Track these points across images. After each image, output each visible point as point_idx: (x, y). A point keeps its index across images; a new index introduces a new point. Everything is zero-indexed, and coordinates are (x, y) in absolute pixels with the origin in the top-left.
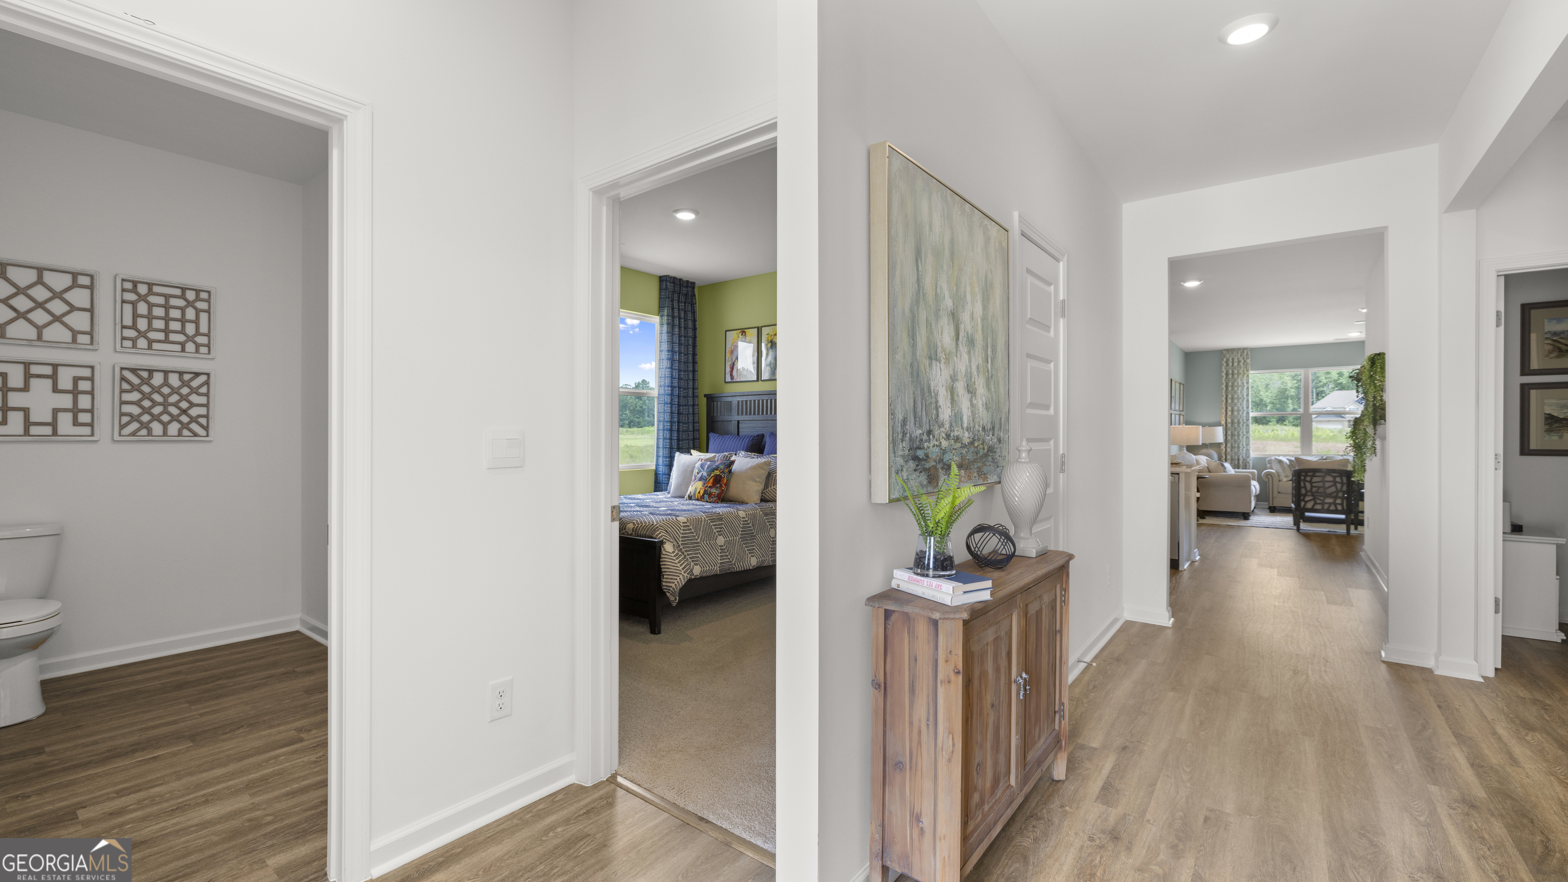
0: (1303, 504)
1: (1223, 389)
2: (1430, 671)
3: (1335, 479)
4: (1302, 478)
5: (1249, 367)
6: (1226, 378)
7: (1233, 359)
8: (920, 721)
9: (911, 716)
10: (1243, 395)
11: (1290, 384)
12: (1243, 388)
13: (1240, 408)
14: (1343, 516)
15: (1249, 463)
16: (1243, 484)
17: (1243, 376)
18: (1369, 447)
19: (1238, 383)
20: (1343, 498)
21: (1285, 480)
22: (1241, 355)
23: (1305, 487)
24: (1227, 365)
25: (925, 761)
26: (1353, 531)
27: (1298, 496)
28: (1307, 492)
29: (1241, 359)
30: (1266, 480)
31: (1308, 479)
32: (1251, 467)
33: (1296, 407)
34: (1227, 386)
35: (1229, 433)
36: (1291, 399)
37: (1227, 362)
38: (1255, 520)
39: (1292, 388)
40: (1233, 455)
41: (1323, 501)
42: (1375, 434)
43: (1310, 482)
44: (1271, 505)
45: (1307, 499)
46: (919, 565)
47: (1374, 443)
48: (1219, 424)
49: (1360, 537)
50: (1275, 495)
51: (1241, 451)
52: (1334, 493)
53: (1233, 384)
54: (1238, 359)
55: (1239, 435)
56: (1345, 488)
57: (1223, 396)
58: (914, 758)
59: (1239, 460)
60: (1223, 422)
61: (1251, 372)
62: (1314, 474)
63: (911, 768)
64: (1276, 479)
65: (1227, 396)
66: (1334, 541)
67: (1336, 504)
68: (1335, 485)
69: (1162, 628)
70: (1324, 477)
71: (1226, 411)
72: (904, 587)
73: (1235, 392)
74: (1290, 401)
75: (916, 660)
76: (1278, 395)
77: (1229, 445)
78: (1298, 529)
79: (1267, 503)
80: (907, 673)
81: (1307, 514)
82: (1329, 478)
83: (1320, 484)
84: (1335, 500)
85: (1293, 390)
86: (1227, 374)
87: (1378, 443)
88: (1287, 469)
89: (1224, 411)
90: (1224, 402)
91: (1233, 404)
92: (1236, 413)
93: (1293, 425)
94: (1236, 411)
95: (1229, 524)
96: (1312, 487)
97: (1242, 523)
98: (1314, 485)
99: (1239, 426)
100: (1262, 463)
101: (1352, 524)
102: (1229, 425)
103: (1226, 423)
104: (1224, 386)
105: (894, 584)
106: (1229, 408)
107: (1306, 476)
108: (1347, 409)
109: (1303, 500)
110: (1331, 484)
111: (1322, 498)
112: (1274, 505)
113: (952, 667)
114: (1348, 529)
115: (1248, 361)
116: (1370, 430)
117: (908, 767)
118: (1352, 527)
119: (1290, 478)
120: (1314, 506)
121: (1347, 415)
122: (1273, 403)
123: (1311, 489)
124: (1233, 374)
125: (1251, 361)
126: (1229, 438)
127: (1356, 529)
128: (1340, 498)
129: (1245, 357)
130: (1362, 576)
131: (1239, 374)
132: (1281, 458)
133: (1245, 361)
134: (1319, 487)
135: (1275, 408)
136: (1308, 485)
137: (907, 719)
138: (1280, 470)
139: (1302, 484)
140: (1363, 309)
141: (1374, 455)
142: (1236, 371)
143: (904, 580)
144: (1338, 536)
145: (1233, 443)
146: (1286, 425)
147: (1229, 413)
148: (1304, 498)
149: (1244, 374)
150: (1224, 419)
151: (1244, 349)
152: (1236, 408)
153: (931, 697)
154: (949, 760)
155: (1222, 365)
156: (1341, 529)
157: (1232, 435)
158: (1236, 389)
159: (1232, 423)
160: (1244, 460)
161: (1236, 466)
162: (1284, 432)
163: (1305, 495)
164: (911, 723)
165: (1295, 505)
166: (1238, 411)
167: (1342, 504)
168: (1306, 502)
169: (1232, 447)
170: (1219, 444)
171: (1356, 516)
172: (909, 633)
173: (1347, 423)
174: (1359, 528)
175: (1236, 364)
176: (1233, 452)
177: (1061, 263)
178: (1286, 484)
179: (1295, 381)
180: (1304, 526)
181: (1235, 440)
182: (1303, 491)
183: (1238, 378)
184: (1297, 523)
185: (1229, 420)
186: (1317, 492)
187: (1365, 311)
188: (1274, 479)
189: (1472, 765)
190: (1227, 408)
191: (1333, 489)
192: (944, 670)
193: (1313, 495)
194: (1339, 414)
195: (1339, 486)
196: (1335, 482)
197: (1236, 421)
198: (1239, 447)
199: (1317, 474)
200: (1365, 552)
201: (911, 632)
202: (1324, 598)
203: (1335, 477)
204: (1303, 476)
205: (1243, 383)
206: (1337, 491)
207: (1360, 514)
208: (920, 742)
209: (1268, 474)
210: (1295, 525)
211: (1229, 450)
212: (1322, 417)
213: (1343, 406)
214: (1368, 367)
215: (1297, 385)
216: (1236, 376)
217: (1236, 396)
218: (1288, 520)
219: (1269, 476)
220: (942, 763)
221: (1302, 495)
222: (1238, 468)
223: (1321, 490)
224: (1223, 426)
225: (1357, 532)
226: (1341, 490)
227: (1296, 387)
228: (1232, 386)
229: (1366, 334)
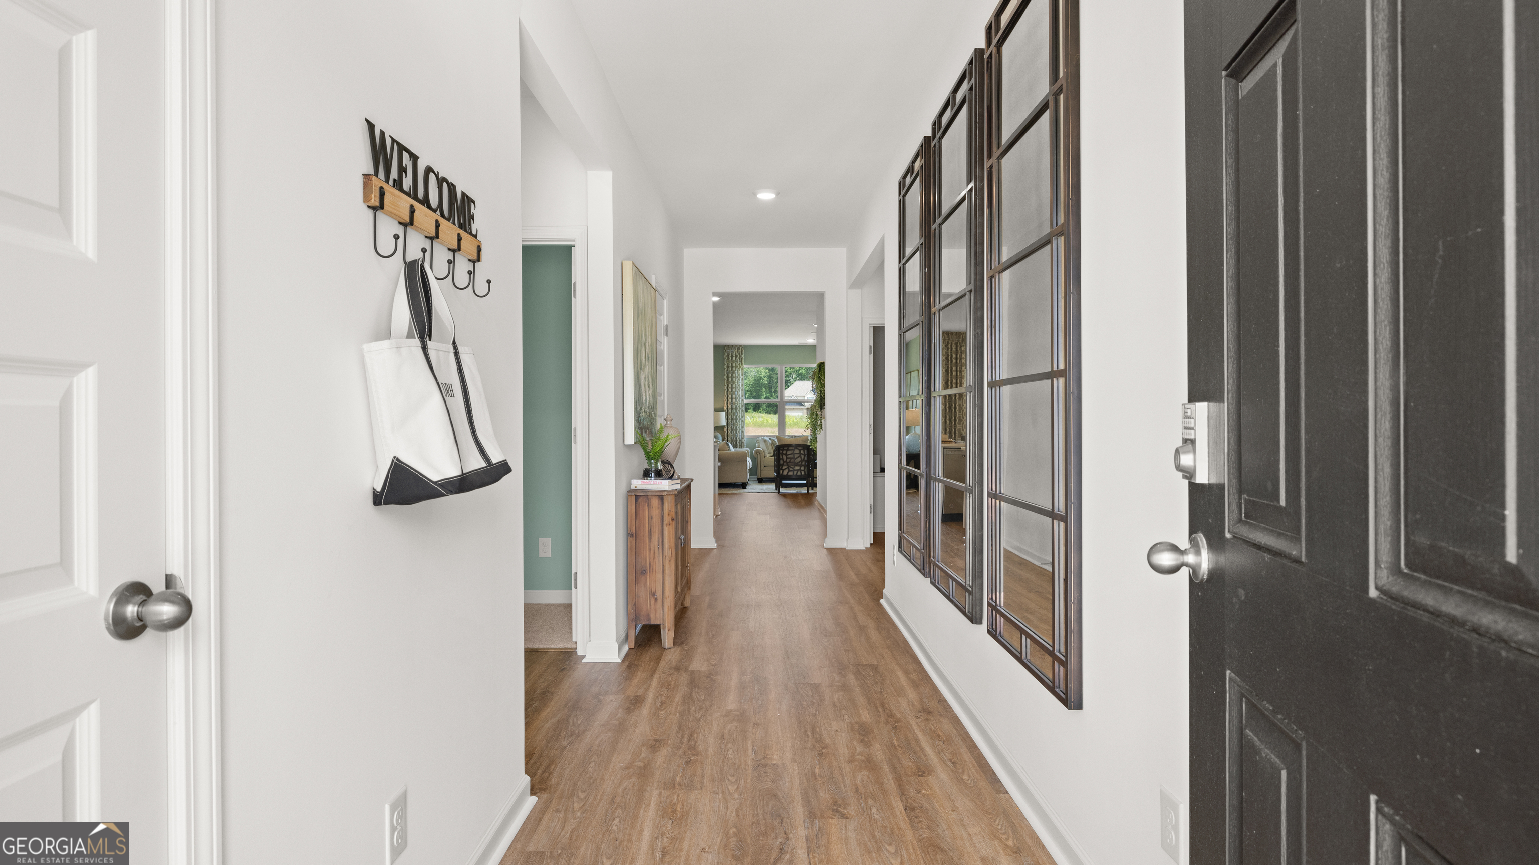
0: (781, 471)
1: (725, 379)
2: (845, 548)
3: (800, 451)
4: (781, 451)
5: (743, 361)
6: (727, 370)
7: (732, 354)
8: (654, 547)
9: (649, 546)
10: (739, 386)
11: (764, 372)
12: (739, 379)
13: (738, 396)
14: (805, 482)
15: (744, 442)
16: (742, 459)
17: (739, 369)
18: (819, 424)
19: (736, 374)
20: (804, 466)
21: (768, 455)
22: (738, 351)
23: (782, 459)
24: (728, 359)
25: (658, 565)
26: (811, 491)
27: (778, 466)
28: (784, 462)
29: (738, 355)
30: (756, 456)
31: (784, 452)
32: (745, 446)
33: (768, 395)
34: (728, 378)
35: (730, 417)
36: (765, 388)
37: (728, 356)
38: (749, 488)
39: (765, 377)
40: (733, 436)
41: (793, 468)
42: (821, 415)
43: (786, 454)
44: (759, 477)
45: (784, 467)
46: (646, 474)
47: (821, 422)
48: (723, 411)
49: (814, 494)
50: (762, 468)
51: (738, 433)
52: (799, 462)
53: (732, 375)
54: (736, 354)
55: (737, 419)
56: (806, 458)
57: (725, 386)
58: (651, 566)
59: (737, 441)
60: (725, 408)
61: (745, 366)
62: (788, 448)
63: (650, 571)
64: (763, 455)
65: (728, 386)
66: (800, 497)
67: (801, 470)
68: (800, 456)
69: (712, 549)
70: (794, 450)
71: (728, 398)
72: (639, 487)
73: (734, 383)
74: (764, 390)
75: (652, 518)
76: (754, 383)
77: (730, 428)
78: (779, 492)
79: (756, 476)
80: (647, 525)
81: (783, 481)
82: (797, 451)
83: (791, 456)
84: (800, 468)
85: (766, 379)
86: (728, 367)
87: (823, 421)
88: (770, 447)
89: (726, 398)
90: (726, 391)
91: (733, 393)
92: (734, 401)
93: (766, 413)
94: (734, 398)
95: (733, 492)
96: (787, 458)
97: (742, 491)
98: (788, 456)
99: (736, 412)
100: (752, 445)
101: (810, 486)
102: (730, 411)
103: (727, 409)
104: (726, 377)
105: (633, 487)
106: (730, 396)
107: (783, 450)
108: (806, 399)
109: (781, 469)
110: (798, 455)
111: (793, 466)
112: (762, 477)
113: (670, 517)
114: (808, 490)
115: (743, 356)
116: (819, 413)
117: (648, 571)
118: (810, 488)
119: (772, 454)
120: (788, 473)
121: (806, 404)
122: (751, 391)
123: (786, 459)
124: (732, 367)
125: (744, 356)
126: (730, 422)
127: (812, 489)
128: (803, 465)
129: (741, 353)
130: (816, 513)
131: (736, 367)
132: (766, 438)
133: (740, 357)
134: (791, 458)
135: (752, 396)
136: (784, 457)
137: (648, 547)
138: (765, 448)
139: (781, 457)
140: (815, 325)
141: (821, 430)
142: (734, 365)
143: (640, 484)
144: (802, 494)
145: (733, 426)
146: (761, 413)
147: (730, 401)
148: (782, 467)
149: (740, 367)
150: (726, 406)
151: (740, 346)
152: (734, 396)
153: (660, 535)
154: (670, 561)
155: (724, 359)
156: (804, 490)
157: (732, 419)
158: (734, 380)
159: (732, 409)
160: (740, 440)
161: (735, 446)
162: (761, 419)
163: (783, 465)
164: (650, 550)
165: (776, 473)
166: (736, 399)
167: (804, 470)
168: (783, 470)
169: (732, 430)
170: (723, 427)
171: (813, 480)
172: (648, 506)
173: (805, 411)
174: (814, 488)
175: (734, 359)
176: (733, 434)
177: (665, 300)
178: (770, 459)
179: (767, 371)
180: (782, 490)
181: (734, 423)
182: (781, 462)
183: (736, 370)
184: (777, 488)
185: (730, 407)
186: (790, 462)
187: (816, 326)
188: (762, 455)
189: (856, 575)
190: (728, 396)
191: (799, 459)
192: (667, 519)
193: (787, 465)
194: (800, 403)
195: (802, 456)
196: (800, 453)
197: (734, 407)
198: (737, 430)
199: (790, 448)
200: (817, 501)
201: (649, 506)
202: (796, 526)
203: (800, 450)
204: (781, 450)
205: (739, 375)
206: (801, 461)
207: (815, 479)
208: (654, 558)
209: (758, 451)
210: (776, 489)
211: (730, 432)
212: (790, 405)
213: (803, 396)
214: (817, 371)
215: (769, 374)
216: (734, 369)
217: (734, 386)
218: (771, 487)
219: (758, 453)
220: (667, 562)
221: (781, 465)
222: (737, 448)
223: (792, 460)
224: (725, 411)
225: (813, 491)
226: (804, 460)
227: (768, 376)
228: (732, 378)
229: (817, 341)
